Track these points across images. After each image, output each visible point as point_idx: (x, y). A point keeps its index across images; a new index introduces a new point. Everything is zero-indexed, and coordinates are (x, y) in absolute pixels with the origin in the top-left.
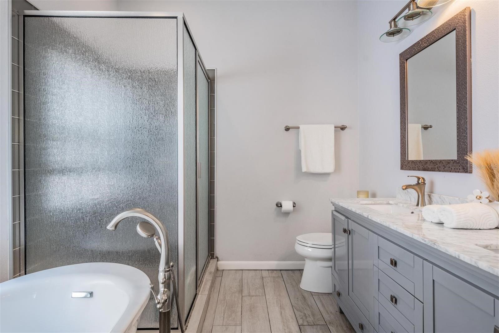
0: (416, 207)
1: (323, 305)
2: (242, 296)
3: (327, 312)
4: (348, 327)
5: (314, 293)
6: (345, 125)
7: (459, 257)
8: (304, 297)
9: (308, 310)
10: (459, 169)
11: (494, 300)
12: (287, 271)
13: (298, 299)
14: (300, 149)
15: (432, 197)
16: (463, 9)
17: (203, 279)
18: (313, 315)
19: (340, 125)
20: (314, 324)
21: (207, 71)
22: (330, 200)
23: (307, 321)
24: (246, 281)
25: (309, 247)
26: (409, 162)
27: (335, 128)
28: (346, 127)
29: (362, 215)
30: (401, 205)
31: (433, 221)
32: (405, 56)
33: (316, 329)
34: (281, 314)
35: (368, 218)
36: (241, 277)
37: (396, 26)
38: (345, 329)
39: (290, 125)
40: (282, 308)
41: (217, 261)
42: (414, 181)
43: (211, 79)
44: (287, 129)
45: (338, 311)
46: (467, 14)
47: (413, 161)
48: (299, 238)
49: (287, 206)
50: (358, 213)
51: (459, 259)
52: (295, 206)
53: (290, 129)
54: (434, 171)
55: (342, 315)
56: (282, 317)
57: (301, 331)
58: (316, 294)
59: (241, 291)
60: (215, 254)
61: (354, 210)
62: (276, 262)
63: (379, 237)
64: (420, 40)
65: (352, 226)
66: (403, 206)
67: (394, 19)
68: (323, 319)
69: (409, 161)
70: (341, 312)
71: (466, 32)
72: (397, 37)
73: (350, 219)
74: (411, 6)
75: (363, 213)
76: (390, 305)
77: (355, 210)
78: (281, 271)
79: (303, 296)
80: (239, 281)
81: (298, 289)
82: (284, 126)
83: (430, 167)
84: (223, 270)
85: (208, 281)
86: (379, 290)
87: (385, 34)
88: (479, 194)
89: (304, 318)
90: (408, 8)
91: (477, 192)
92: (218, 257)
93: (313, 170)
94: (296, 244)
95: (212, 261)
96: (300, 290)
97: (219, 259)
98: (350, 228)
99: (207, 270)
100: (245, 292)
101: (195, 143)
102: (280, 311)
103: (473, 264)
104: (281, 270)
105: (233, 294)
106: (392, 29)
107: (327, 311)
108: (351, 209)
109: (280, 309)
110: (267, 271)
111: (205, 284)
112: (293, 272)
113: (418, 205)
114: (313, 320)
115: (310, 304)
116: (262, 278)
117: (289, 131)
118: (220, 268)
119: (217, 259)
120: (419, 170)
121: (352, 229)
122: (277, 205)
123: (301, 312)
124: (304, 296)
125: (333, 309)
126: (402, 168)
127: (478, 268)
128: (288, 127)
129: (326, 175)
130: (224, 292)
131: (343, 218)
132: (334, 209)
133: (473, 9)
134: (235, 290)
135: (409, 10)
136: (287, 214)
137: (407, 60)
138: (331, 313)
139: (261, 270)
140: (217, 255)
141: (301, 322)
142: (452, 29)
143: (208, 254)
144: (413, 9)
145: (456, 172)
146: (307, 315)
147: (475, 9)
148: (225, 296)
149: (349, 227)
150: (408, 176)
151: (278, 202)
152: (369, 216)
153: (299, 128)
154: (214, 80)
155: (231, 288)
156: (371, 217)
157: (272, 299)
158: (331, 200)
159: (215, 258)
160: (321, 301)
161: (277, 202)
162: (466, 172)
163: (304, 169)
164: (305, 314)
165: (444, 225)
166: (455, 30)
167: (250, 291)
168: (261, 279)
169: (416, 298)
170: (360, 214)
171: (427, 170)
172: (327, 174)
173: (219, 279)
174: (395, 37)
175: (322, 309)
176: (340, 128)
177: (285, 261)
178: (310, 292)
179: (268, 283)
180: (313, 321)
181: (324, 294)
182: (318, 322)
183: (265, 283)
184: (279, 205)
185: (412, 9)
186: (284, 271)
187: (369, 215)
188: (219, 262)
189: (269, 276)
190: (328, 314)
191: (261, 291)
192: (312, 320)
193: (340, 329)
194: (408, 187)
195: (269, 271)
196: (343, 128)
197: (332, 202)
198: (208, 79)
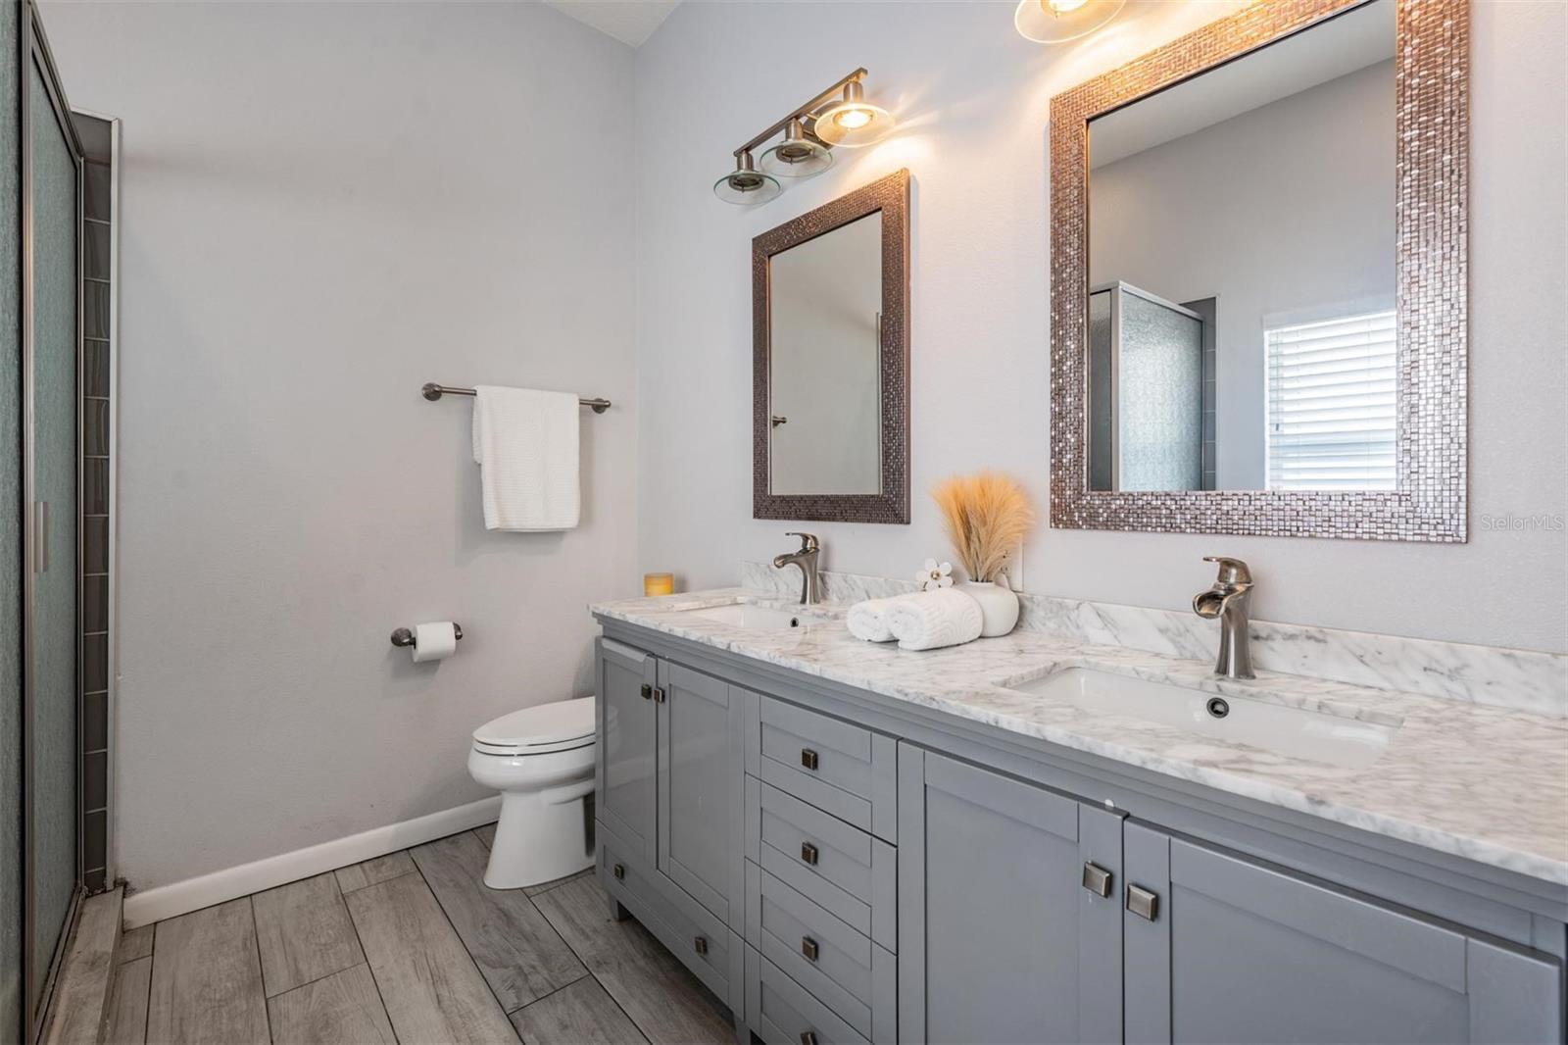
0: (800, 607)
1: (569, 919)
2: (267, 1001)
3: (583, 933)
4: (648, 952)
5: (531, 889)
6: (605, 399)
7: (997, 723)
8: (505, 915)
9: (525, 951)
10: (888, 516)
11: (1078, 805)
12: (430, 845)
13: (486, 928)
14: (476, 458)
15: (827, 579)
16: (897, 170)
17: (57, 1004)
18: (545, 959)
19: (592, 397)
20: (553, 987)
21: (71, 116)
22: (591, 609)
23: (531, 990)
24: (274, 933)
25: (519, 755)
26: (774, 499)
27: (581, 403)
28: (609, 406)
29: (707, 646)
30: (767, 604)
31: (873, 639)
32: (768, 247)
33: (564, 1000)
34: (439, 1002)
35: (728, 651)
36: (249, 927)
37: (750, 165)
38: (642, 963)
39: (442, 381)
40: (437, 979)
41: (124, 896)
42: (795, 546)
43: (90, 156)
44: (433, 393)
45: (613, 920)
46: (904, 182)
47: (783, 499)
48: (482, 733)
49: (434, 637)
50: (693, 639)
51: (997, 727)
52: (461, 636)
53: (443, 394)
54: (833, 520)
55: (628, 923)
56: (444, 1012)
57: (517, 1032)
58: (539, 891)
59: (259, 981)
60: (110, 870)
61: (679, 632)
62: (391, 828)
63: (763, 697)
64: (802, 217)
65: (670, 676)
66: (771, 606)
67: (747, 149)
68: (576, 962)
69: (775, 497)
70: (625, 916)
71: (902, 219)
72: (748, 195)
73: (660, 657)
74: (792, 128)
75: (712, 638)
76: (800, 869)
77: (685, 632)
78: (411, 851)
79: (500, 909)
80: (245, 944)
81: (480, 893)
82: (423, 385)
83: (824, 511)
84: (155, 924)
85: (84, 1003)
86: (761, 837)
87: (726, 181)
88: (935, 569)
89: (519, 982)
90: (784, 131)
91: (931, 566)
92: (129, 879)
93: (516, 523)
94: (473, 753)
95: (91, 908)
96: (492, 897)
97: (133, 884)
98: (664, 684)
99: (73, 955)
100: (279, 977)
101: (14, 411)
102: (434, 995)
103: (1032, 734)
104: (408, 849)
105: (220, 1006)
106: (742, 171)
107: (581, 929)
108: (670, 630)
109: (432, 988)
110: (358, 866)
111: (70, 1023)
112: (453, 842)
113: (803, 601)
114: (546, 976)
115: (527, 928)
116: (343, 899)
117: (437, 402)
118: (137, 921)
119: (120, 889)
120: (798, 518)
121: (670, 685)
122: (396, 640)
123: (506, 967)
124: (503, 909)
125: (598, 916)
126: (757, 515)
127: (1045, 741)
128: (437, 389)
129: (551, 536)
130: (172, 1020)
131: (640, 657)
132: (601, 634)
133: (913, 176)
134: (229, 985)
135: (788, 136)
136: (432, 663)
137: (770, 257)
138: (595, 931)
139: (333, 871)
140: (122, 874)
141: (510, 1000)
142: (874, 207)
143: (72, 881)
144: (796, 138)
145: (880, 522)
146: (526, 970)
147: (918, 178)
148: (181, 1032)
149: (660, 681)
150: (788, 534)
151: (400, 630)
152: (733, 645)
153: (474, 395)
154: (109, 165)
155: (209, 986)
156: (739, 648)
157: (396, 961)
158: (595, 608)
159: (109, 885)
160: (559, 907)
161: (395, 628)
162: (902, 522)
163: (492, 522)
164: (520, 968)
165: (900, 644)
166: (880, 213)
167: (300, 966)
168: (338, 903)
169: (875, 836)
170: (701, 641)
171: (818, 519)
172: (557, 534)
173: (136, 973)
174: (746, 193)
175: (566, 931)
176: (593, 405)
177: (423, 814)
178: (521, 889)
179: (368, 909)
180: (550, 980)
181: (563, 881)
182: (563, 977)
183: (358, 913)
184: (404, 640)
185: (793, 135)
186: (417, 850)
187: (733, 641)
188: (130, 901)
189: (369, 882)
190: (588, 938)
191: (347, 947)
192: (545, 979)
193: (628, 969)
194: (785, 559)
195: (366, 865)
196: (599, 407)
197: (595, 615)
198: (73, 149)
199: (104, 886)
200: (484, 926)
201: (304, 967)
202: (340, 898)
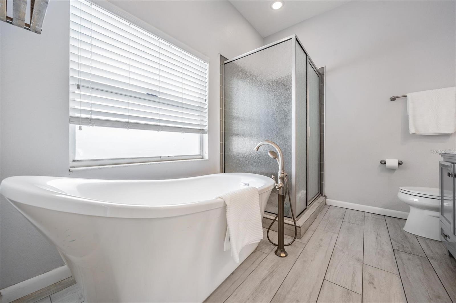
1: (428, 246)
2: (343, 221)
3: (432, 251)
5: (418, 236)
8: (406, 236)
9: (407, 244)
17: (313, 204)
21: (317, 69)
23: (404, 250)
24: (348, 215)
33: (413, 257)
34: (376, 238)
36: (344, 212)
39: (396, 96)
40: (378, 236)
43: (321, 73)
44: (393, 99)
45: (446, 254)
49: (391, 162)
53: (397, 99)
55: (451, 258)
57: (394, 253)
59: (343, 218)
60: (324, 193)
62: (379, 209)
68: (423, 254)
70: (451, 256)
79: (404, 235)
80: (342, 213)
81: (401, 230)
82: (390, 97)
84: (330, 205)
89: (401, 247)
92: (327, 196)
93: (423, 132)
95: (320, 197)
96: (404, 232)
97: (327, 197)
100: (346, 220)
104: (385, 216)
105: (335, 218)
110: (370, 213)
115: (411, 241)
117: (395, 101)
118: (328, 203)
119: (325, 197)
122: (381, 162)
123: (399, 243)
132: (443, 160)
134: (338, 217)
136: (392, 170)
138: (437, 253)
139: (365, 212)
140: (326, 195)
141: (396, 248)
146: (405, 247)
148: (329, 218)
151: (382, 160)
153: (407, 96)
154: (324, 74)
155: (335, 215)
159: (324, 196)
163: (412, 131)
164: (403, 245)
177: (389, 209)
178: (415, 235)
179: (369, 220)
183: (366, 220)
184: (383, 163)
186: (387, 217)
188: (326, 199)
189: (371, 217)
191: (361, 222)
192: (410, 251)
195: (372, 214)
197: (440, 154)
198: (318, 74)
199: (323, 195)
200: (397, 235)
201: (351, 220)
202: (364, 216)
